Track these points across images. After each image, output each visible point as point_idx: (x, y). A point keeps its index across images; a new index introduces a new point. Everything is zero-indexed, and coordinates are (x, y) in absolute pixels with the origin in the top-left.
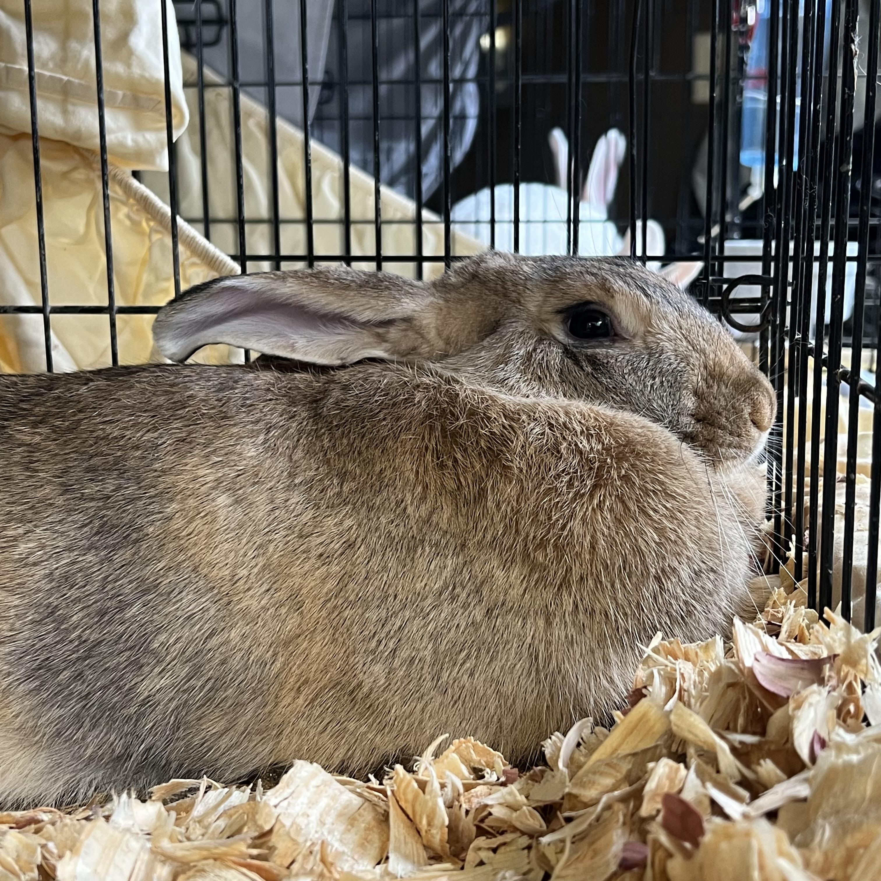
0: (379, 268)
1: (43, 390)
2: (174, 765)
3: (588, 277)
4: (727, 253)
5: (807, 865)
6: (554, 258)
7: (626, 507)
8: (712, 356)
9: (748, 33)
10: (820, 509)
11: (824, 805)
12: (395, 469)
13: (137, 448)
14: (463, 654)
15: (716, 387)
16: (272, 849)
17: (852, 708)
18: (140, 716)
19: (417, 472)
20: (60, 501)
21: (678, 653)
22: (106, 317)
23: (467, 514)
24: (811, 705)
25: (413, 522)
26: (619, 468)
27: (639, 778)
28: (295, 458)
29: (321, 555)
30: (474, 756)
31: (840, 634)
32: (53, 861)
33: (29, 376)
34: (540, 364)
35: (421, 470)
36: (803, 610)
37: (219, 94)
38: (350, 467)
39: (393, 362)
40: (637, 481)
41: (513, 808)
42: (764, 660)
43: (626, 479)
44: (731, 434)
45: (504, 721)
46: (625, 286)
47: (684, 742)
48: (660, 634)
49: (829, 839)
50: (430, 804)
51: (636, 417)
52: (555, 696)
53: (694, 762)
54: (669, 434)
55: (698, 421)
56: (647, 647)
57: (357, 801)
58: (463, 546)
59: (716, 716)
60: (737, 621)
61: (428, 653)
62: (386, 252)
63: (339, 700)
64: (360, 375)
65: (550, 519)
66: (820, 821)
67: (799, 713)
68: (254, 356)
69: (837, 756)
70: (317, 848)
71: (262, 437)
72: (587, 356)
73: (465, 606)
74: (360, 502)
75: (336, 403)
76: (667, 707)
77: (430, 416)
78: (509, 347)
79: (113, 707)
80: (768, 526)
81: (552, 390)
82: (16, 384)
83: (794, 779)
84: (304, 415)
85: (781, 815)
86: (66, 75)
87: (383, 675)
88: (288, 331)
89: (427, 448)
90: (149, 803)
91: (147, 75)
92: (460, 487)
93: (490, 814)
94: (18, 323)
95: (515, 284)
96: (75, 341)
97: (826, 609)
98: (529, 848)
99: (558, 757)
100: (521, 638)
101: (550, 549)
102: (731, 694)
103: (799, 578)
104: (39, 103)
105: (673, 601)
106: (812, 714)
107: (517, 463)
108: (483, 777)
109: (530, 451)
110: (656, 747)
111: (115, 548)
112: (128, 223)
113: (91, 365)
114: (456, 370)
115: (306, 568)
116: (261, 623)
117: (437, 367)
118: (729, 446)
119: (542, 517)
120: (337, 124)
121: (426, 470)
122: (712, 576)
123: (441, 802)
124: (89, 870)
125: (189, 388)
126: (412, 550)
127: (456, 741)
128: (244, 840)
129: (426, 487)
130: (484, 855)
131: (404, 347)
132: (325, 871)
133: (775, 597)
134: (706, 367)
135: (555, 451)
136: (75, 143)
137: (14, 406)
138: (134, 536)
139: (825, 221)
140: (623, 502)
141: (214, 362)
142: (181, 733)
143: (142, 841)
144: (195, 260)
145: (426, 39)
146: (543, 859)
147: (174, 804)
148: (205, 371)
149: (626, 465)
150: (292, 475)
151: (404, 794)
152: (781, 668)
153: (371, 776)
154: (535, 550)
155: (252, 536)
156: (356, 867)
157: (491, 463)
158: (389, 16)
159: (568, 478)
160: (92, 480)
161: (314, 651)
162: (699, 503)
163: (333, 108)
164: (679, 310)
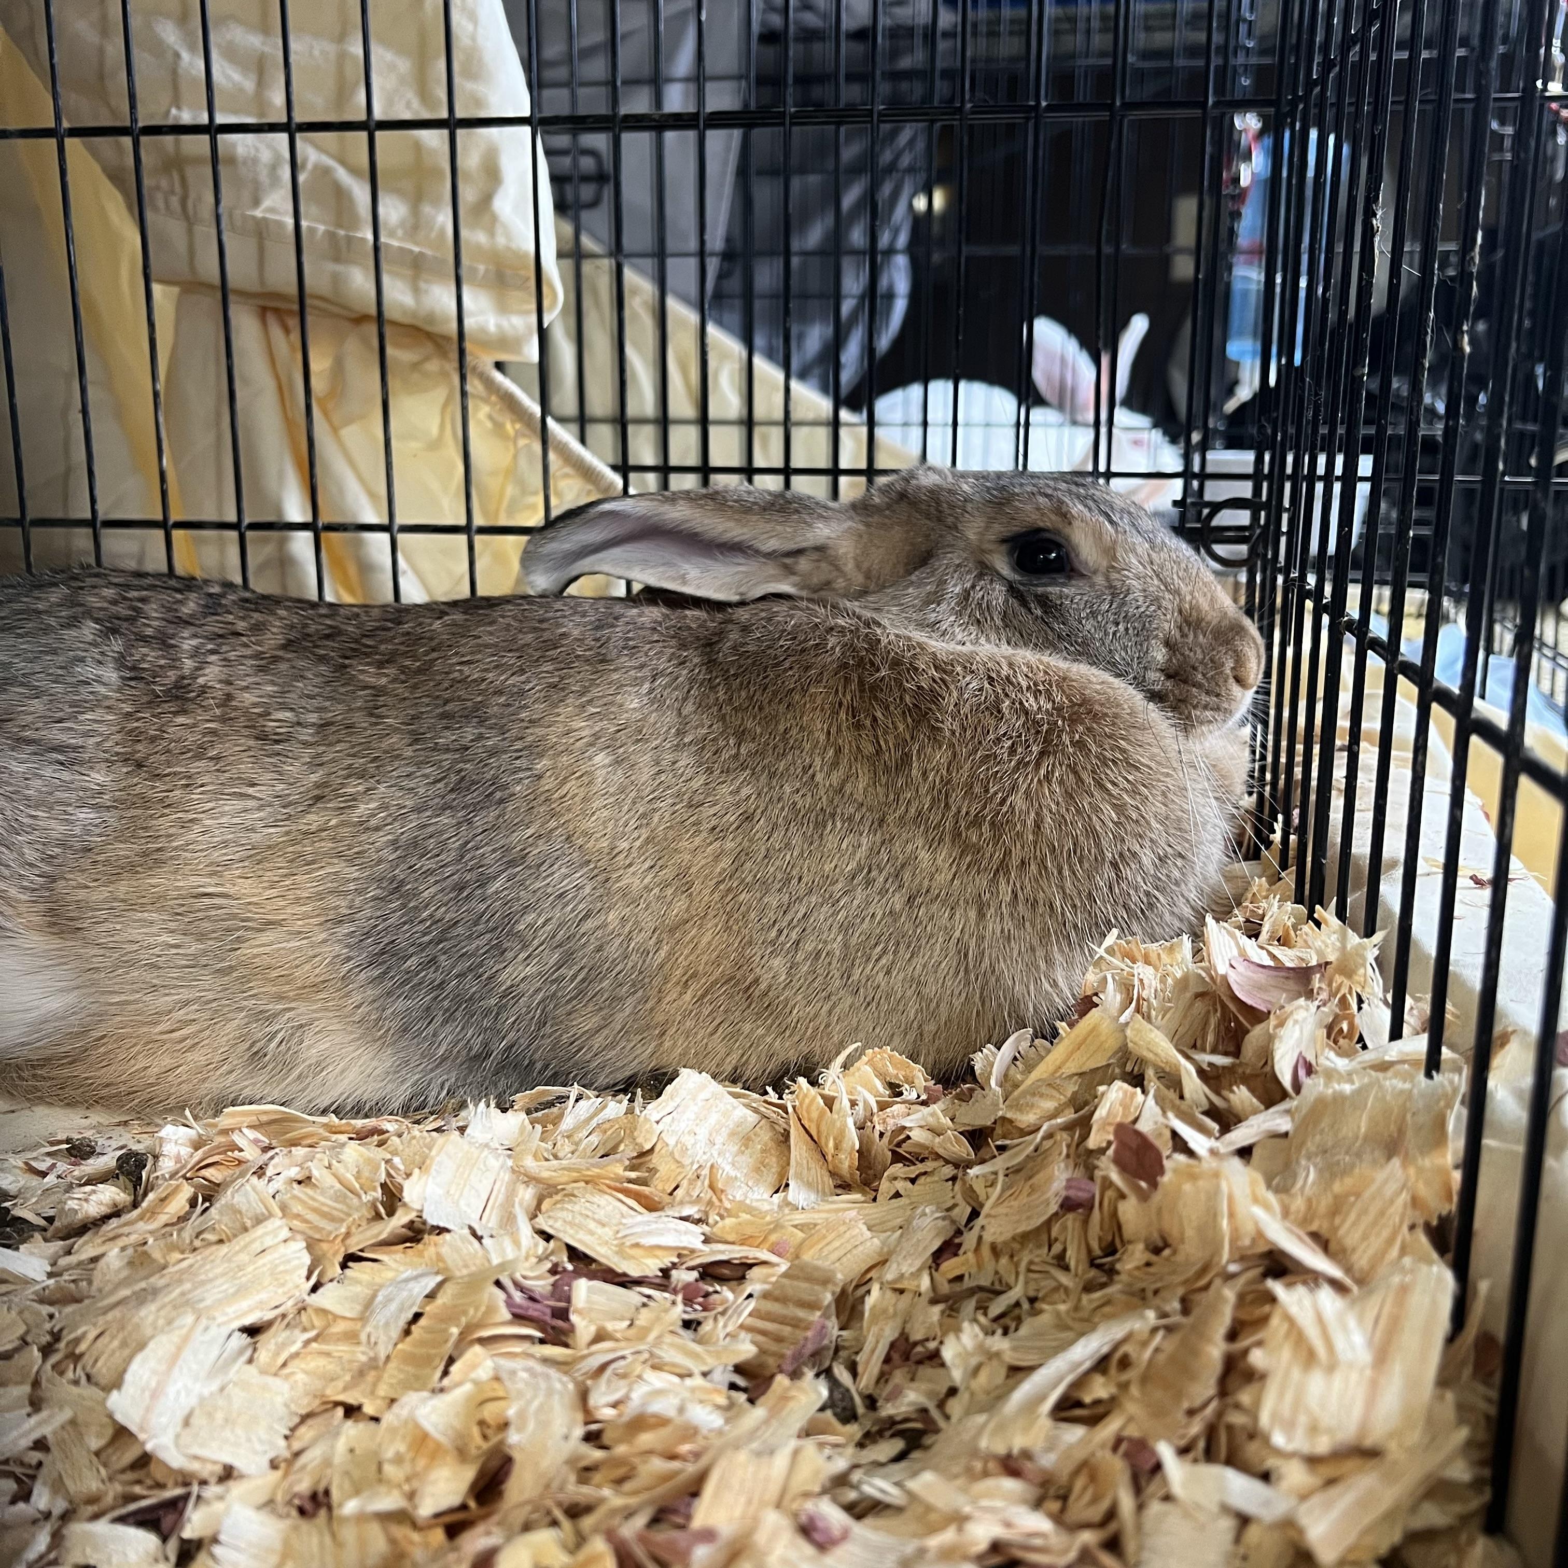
0: (787, 484)
1: (390, 625)
2: (539, 1066)
3: (1041, 500)
4: (1210, 469)
5: (1286, 1213)
6: (999, 475)
7: (1080, 780)
8: (1188, 598)
9: (1241, 196)
10: (1314, 783)
11: (1309, 1144)
12: (802, 729)
13: (500, 693)
14: (879, 949)
15: (1191, 636)
16: (653, 1171)
17: (1345, 1026)
18: (501, 1008)
19: (829, 733)
20: (408, 752)
21: (1138, 956)
22: (462, 539)
23: (887, 783)
24: (1296, 1022)
25: (822, 792)
26: (1072, 732)
27: (1086, 1103)
28: (685, 712)
29: (714, 828)
30: (891, 1069)
31: (1334, 937)
32: (399, 1179)
33: (374, 607)
34: (980, 605)
35: (833, 730)
36: (1289, 906)
37: (597, 267)
38: (749, 724)
39: (802, 599)
40: (1094, 749)
41: (936, 1131)
42: (1241, 967)
43: (1080, 745)
44: (1208, 693)
45: (926, 1028)
46: (1085, 511)
47: (1141, 1061)
48: (1115, 932)
49: (1314, 1184)
50: (838, 1124)
51: (1094, 670)
52: (987, 1000)
53: (1153, 1085)
54: (1135, 692)
55: (1169, 677)
56: (1099, 946)
57: (752, 1118)
58: (882, 821)
59: (1182, 1030)
60: (1209, 919)
61: (836, 947)
62: (796, 463)
63: (732, 997)
64: (763, 614)
65: (987, 791)
66: (1303, 1162)
67: (1282, 1032)
68: (636, 587)
69: (1326, 1085)
70: (705, 1172)
71: (647, 686)
72: (1036, 596)
73: (883, 892)
74: (759, 768)
75: (734, 648)
76: (1122, 1019)
77: (845, 666)
78: (942, 583)
79: (470, 999)
80: (1249, 802)
81: (993, 637)
82: (358, 615)
83: (1272, 1110)
84: (696, 660)
85: (1256, 1152)
86: (417, 243)
87: (784, 970)
88: (678, 560)
89: (840, 704)
90: (510, 1111)
91: (514, 246)
92: (879, 752)
93: (908, 1137)
94: (359, 544)
95: (952, 507)
96: (426, 566)
97: (1318, 907)
98: (954, 1179)
99: (990, 1073)
100: (948, 932)
101: (986, 827)
102: (1199, 1006)
103: (1284, 866)
104: (386, 279)
105: (1132, 892)
106: (1297, 1034)
107: (948, 725)
108: (901, 1094)
109: (965, 710)
110: (1108, 1065)
111: (476, 808)
112: (489, 425)
113: (446, 594)
114: (877, 610)
115: (696, 844)
116: (642, 906)
117: (854, 606)
118: (1206, 707)
119: (977, 789)
120: (738, 303)
121: (839, 730)
122: (1179, 862)
123: (850, 1122)
124: (440, 1191)
125: (559, 625)
126: (820, 825)
127: (869, 1052)
128: (620, 1161)
129: (839, 751)
130: (900, 1185)
131: (815, 580)
132: (714, 1199)
133: (1255, 889)
134: (1180, 612)
135: (996, 710)
136: (428, 328)
137: (356, 641)
138: (498, 795)
139: (1332, 431)
140: (1076, 773)
141: (588, 593)
142: (548, 1029)
143: (501, 1159)
144: (568, 470)
145: (849, 198)
146: (970, 1193)
147: (540, 1114)
148: (580, 604)
149: (1081, 728)
150: (680, 733)
151: (808, 1112)
152: (1261, 977)
153: (769, 1089)
154: (967, 829)
155: (634, 803)
156: (750, 1194)
157: (917, 723)
158: (803, 171)
159: (1010, 743)
160: (447, 728)
161: (705, 940)
162: (1168, 775)
163: (734, 284)
164: (1151, 541)
